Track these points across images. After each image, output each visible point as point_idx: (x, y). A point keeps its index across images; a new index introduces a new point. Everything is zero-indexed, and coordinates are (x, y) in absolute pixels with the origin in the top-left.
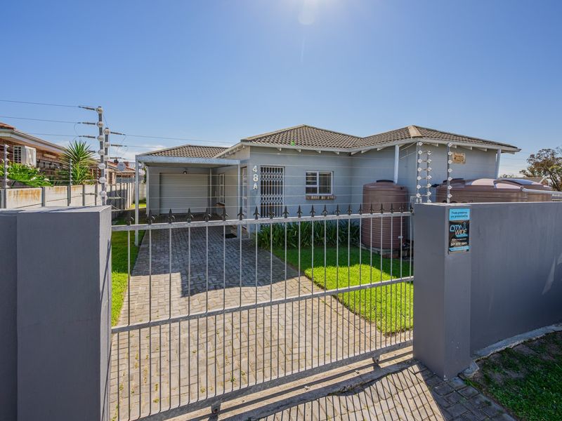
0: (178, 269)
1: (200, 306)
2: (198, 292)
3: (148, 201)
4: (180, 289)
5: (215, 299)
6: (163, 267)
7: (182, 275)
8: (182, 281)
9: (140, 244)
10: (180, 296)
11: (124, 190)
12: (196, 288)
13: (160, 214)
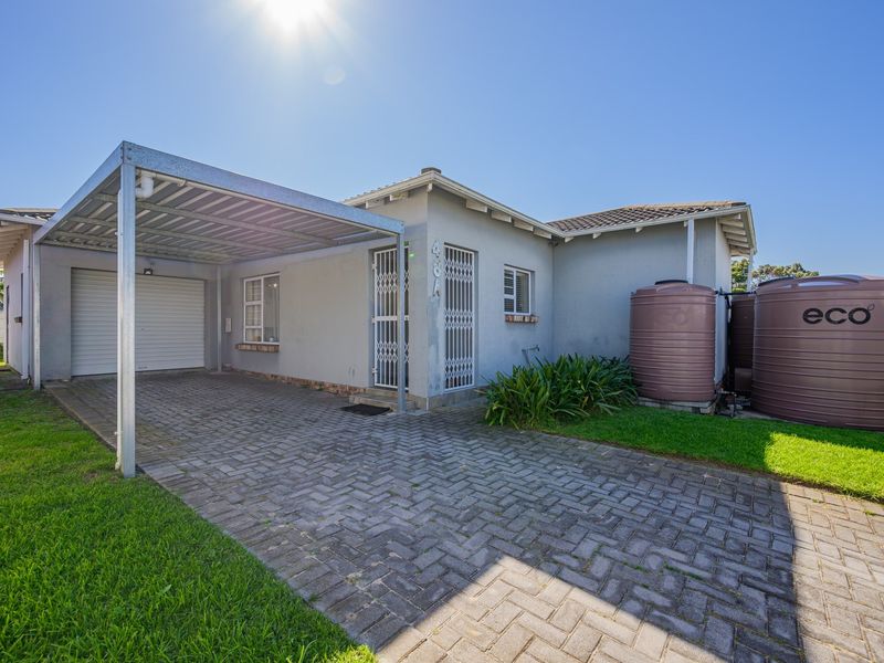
13: (73, 377)
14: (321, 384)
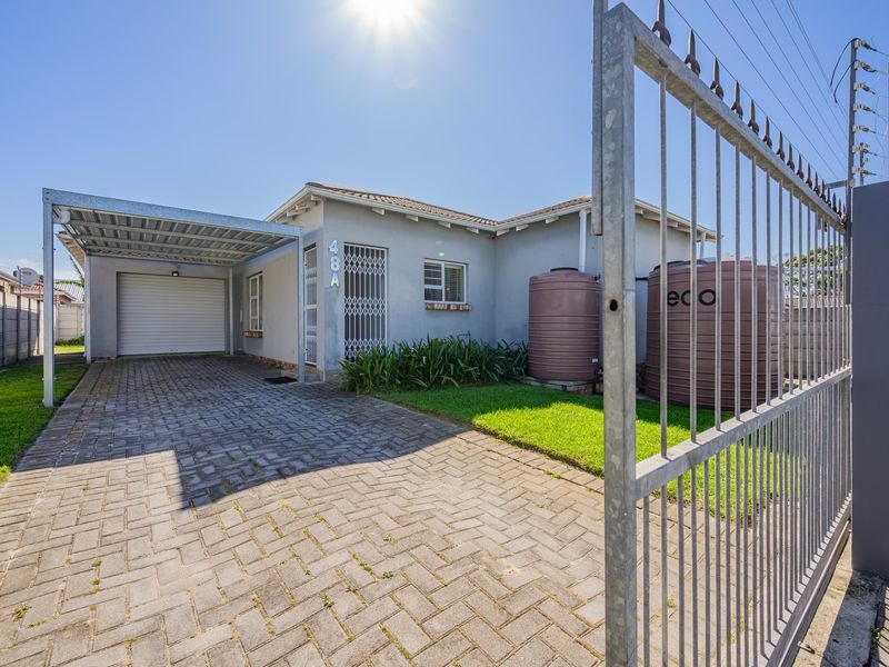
0: (168, 442)
1: (247, 526)
2: (234, 489)
3: (88, 339)
4: (178, 489)
5: (287, 502)
6: (123, 442)
7: (179, 455)
8: (182, 469)
9: (58, 403)
10: (179, 505)
11: (29, 313)
12: (225, 480)
13: (119, 356)
14: (280, 363)
